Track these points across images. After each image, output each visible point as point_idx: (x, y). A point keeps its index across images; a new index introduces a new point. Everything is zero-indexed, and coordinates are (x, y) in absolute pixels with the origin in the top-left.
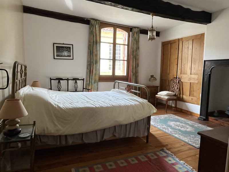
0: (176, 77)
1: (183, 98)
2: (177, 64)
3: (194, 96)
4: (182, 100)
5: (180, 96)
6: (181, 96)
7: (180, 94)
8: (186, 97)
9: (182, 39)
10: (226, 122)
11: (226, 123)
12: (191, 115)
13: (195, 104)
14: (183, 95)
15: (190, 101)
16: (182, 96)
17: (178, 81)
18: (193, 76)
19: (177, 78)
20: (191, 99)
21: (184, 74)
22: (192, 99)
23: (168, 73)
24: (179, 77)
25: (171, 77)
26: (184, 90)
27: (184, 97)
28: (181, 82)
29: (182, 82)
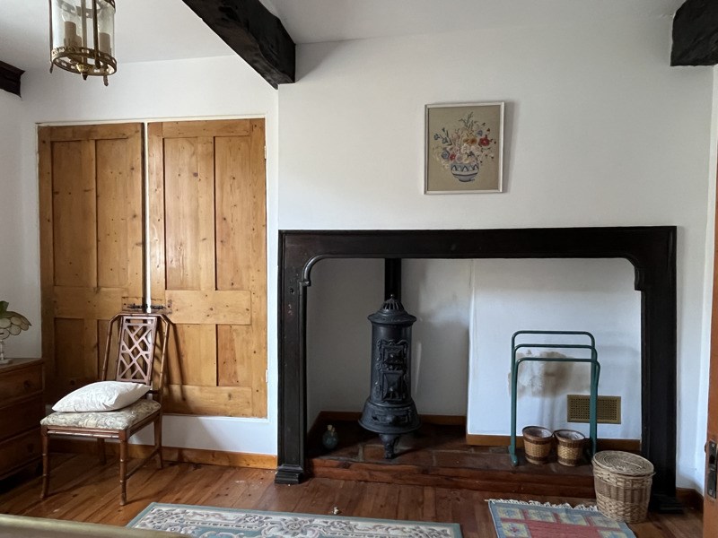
0: (139, 303)
1: (184, 398)
2: (140, 240)
3: (237, 384)
4: (183, 408)
5: (170, 391)
6: (176, 388)
7: (168, 382)
8: (201, 390)
9: (157, 127)
10: (379, 467)
11: (382, 471)
12: (235, 468)
13: (244, 415)
14: (183, 382)
15: (222, 407)
16: (183, 391)
17: (152, 324)
18: (227, 296)
19: (144, 306)
20: (226, 395)
21: (182, 289)
22: (230, 396)
23: (95, 285)
24: (157, 304)
25: (112, 304)
26: (189, 360)
27: (193, 391)
28: (171, 327)
29: (174, 325)
